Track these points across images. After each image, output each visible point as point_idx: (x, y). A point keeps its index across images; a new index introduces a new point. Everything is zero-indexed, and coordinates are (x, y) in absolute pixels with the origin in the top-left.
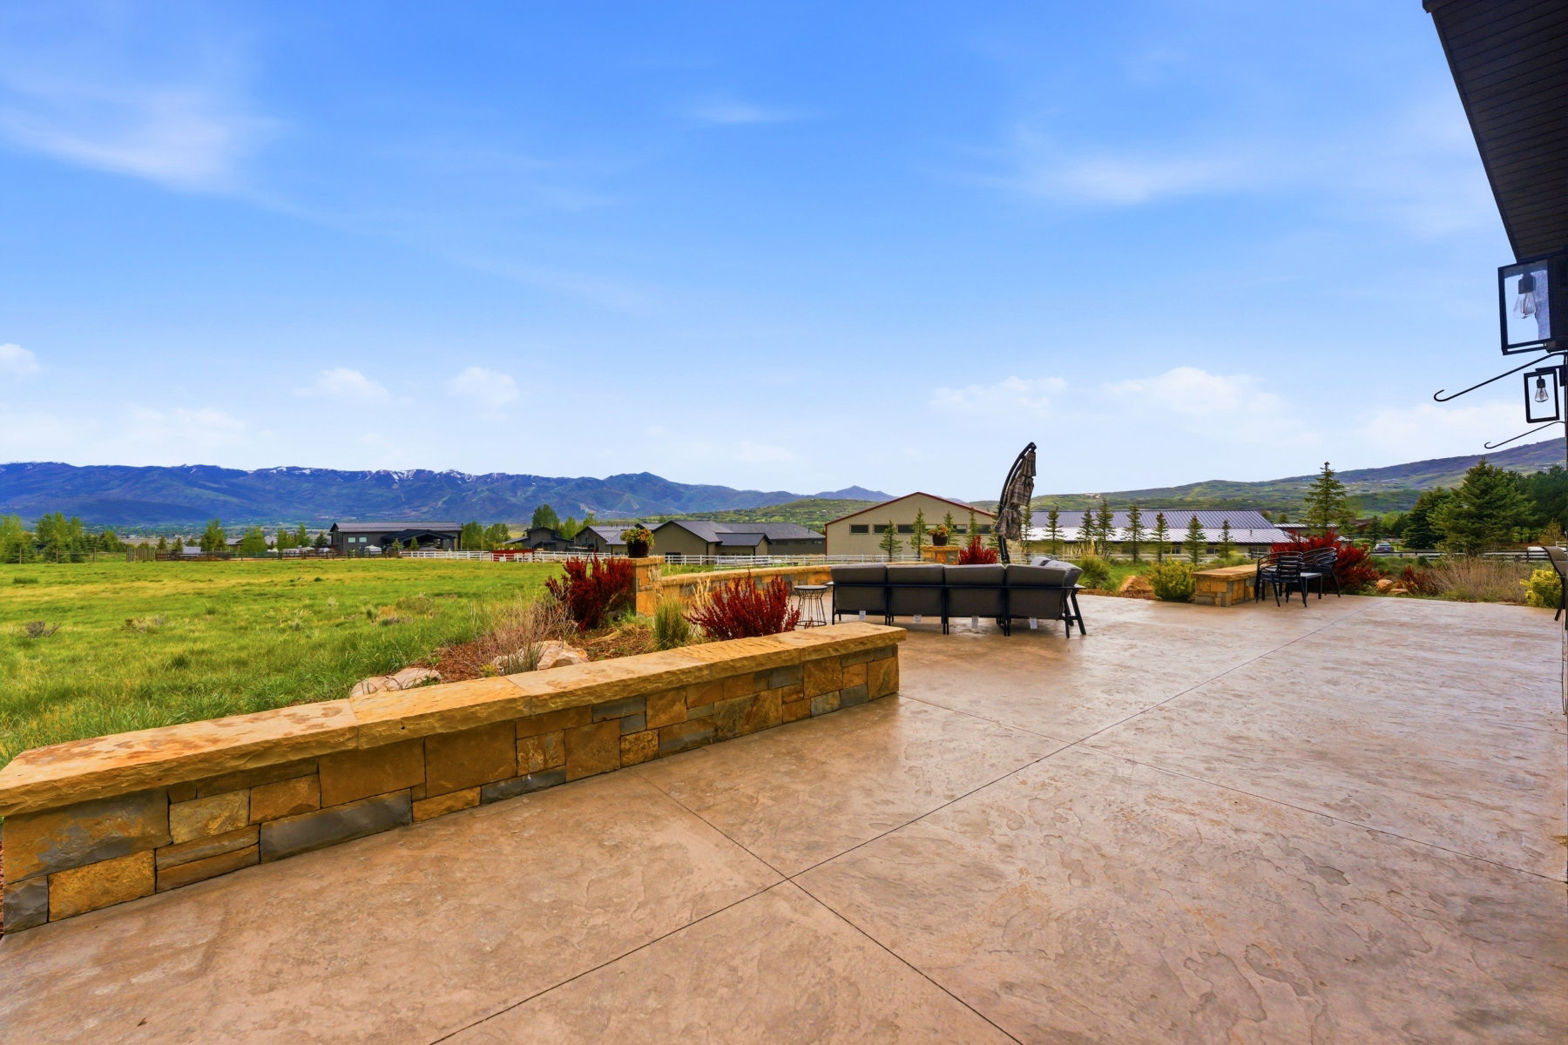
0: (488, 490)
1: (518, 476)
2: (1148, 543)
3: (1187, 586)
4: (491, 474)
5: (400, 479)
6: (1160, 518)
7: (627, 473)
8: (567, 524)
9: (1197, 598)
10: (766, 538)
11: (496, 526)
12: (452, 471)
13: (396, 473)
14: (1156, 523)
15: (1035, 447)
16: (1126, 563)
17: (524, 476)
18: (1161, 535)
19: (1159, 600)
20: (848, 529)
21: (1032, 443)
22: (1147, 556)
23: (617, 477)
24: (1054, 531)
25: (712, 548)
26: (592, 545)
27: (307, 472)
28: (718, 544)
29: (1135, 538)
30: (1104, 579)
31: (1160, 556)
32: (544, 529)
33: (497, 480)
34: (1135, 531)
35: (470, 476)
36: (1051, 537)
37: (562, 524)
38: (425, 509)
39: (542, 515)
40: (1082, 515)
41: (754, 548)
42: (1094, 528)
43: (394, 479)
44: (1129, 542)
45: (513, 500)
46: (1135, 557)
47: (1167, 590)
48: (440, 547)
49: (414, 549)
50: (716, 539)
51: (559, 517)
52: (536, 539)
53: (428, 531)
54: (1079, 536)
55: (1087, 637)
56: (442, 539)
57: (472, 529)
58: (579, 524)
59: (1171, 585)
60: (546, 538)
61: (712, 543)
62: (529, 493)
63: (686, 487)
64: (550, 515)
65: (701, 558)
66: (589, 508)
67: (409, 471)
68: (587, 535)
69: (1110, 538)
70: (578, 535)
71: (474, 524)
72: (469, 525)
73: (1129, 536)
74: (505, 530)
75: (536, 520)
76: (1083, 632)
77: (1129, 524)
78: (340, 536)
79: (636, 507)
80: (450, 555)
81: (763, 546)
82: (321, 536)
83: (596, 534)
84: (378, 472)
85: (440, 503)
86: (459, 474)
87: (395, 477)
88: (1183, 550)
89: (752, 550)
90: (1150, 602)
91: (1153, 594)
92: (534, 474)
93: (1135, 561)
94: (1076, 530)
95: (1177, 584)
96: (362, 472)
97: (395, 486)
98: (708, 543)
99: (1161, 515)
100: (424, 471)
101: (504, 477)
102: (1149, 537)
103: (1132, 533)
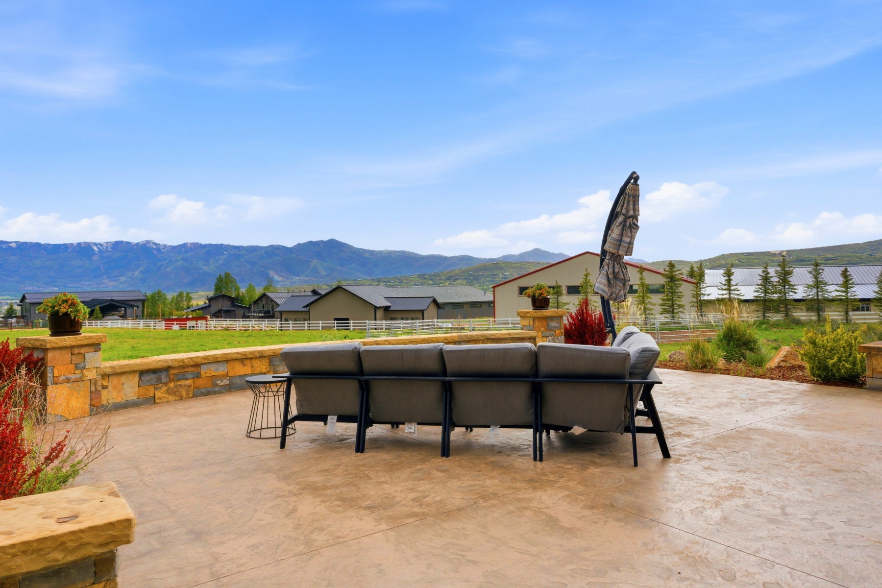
0: (182, 259)
1: (210, 245)
2: (833, 300)
3: (854, 364)
4: (185, 244)
5: (100, 251)
6: (845, 274)
7: (314, 240)
8: (248, 291)
9: (869, 382)
10: (435, 301)
11: (181, 294)
12: (148, 242)
13: (96, 244)
14: (841, 280)
15: (637, 178)
16: (809, 323)
17: (216, 245)
18: (847, 292)
19: (817, 383)
20: (517, 291)
21: (634, 173)
22: (833, 314)
23: (305, 244)
24: (729, 290)
25: (380, 313)
26: (268, 312)
27: (14, 245)
28: (386, 309)
29: (818, 295)
30: (752, 350)
31: (847, 313)
32: (224, 296)
33: (191, 249)
34: (818, 288)
35: (165, 246)
36: (727, 296)
37: (243, 290)
38: (123, 279)
39: (223, 282)
40: (759, 271)
41: (422, 311)
42: (772, 286)
43: (93, 250)
44: (811, 300)
45: (206, 268)
46: (819, 316)
47: (826, 368)
48: (124, 317)
49: (97, 318)
50: (386, 303)
51: (239, 284)
52: (215, 308)
53: (112, 300)
54: (756, 294)
55: (671, 464)
56: (125, 308)
57: (157, 297)
58: (258, 291)
59: (831, 362)
60: (226, 305)
61: (380, 308)
62: (220, 262)
63: (372, 252)
64: (232, 281)
65: (370, 323)
66: (278, 274)
67: (107, 243)
68: (264, 300)
69: (791, 296)
70: (256, 302)
71: (159, 292)
72: (154, 294)
73: (811, 294)
74: (189, 299)
75: (218, 288)
76: (666, 454)
77: (810, 280)
78: (28, 306)
79: (323, 273)
80: (128, 324)
81: (433, 309)
82: (11, 306)
83: (272, 301)
84: (79, 244)
85: (137, 273)
86: (155, 244)
87: (95, 248)
88: (872, 306)
89: (420, 314)
90: (804, 387)
91: (808, 372)
92: (226, 243)
93: (819, 320)
94: (753, 288)
95: (840, 360)
96: (64, 245)
97: (95, 258)
98: (376, 308)
99: (846, 270)
100: (122, 242)
101: (197, 246)
102: (834, 294)
103: (815, 290)
